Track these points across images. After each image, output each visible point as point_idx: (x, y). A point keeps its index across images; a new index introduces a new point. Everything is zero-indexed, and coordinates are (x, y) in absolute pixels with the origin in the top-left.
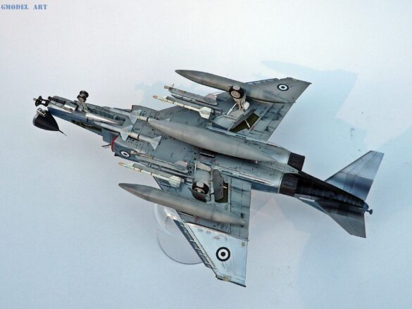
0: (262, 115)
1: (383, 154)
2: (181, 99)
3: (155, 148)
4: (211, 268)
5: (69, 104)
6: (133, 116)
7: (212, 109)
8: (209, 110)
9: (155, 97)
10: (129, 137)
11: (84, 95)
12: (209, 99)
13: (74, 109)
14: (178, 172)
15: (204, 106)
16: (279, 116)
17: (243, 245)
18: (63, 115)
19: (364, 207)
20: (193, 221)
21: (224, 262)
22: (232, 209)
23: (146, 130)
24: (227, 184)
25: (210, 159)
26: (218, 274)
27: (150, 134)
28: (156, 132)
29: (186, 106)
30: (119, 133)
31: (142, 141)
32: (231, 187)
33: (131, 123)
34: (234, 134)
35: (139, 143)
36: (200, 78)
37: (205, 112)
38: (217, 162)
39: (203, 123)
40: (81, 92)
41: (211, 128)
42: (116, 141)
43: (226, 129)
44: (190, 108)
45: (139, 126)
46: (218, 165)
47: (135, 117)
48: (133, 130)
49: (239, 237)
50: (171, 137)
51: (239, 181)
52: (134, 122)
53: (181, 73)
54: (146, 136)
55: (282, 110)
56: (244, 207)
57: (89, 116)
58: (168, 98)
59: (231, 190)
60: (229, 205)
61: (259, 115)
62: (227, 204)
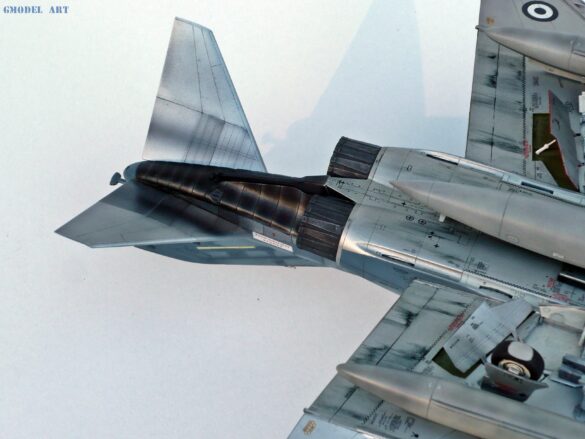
22: (520, 98)
24: (535, 159)
32: (524, 151)
56: (486, 103)
59: (524, 143)
60: (529, 105)
61: (434, 364)
62: (537, 111)
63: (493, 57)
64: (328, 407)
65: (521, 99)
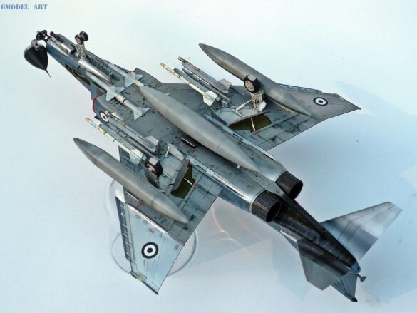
0: (276, 122)
1: (401, 210)
2: (191, 76)
3: (135, 119)
4: (131, 261)
5: (67, 45)
6: (130, 79)
7: (219, 95)
8: (215, 96)
9: (163, 65)
10: (115, 98)
11: (83, 37)
12: (222, 85)
13: (70, 51)
14: (145, 148)
15: (211, 90)
16: (296, 129)
17: (176, 248)
18: (58, 56)
19: (354, 267)
20: (135, 205)
21: (146, 259)
23: (136, 97)
24: (195, 180)
25: (189, 148)
26: (135, 270)
27: (139, 102)
28: (146, 103)
29: (191, 85)
30: (106, 91)
31: (127, 107)
32: (197, 185)
33: (124, 85)
34: (232, 132)
35: (123, 107)
36: (220, 59)
37: (209, 98)
38: (195, 153)
39: (203, 110)
40: (81, 33)
41: (209, 117)
42: (98, 99)
43: (225, 123)
44: (195, 87)
45: (131, 91)
46: (194, 157)
47: (131, 80)
48: (122, 93)
49: (176, 238)
50: (159, 113)
51: (208, 181)
52: (128, 85)
53: (205, 48)
54: (133, 103)
55: (305, 124)
56: (200, 209)
57: (83, 63)
58: (176, 70)
59: (195, 188)
60: (184, 203)
61: (272, 121)
62: (182, 200)
63: (186, 228)
64: (316, 119)
65: (185, 207)
